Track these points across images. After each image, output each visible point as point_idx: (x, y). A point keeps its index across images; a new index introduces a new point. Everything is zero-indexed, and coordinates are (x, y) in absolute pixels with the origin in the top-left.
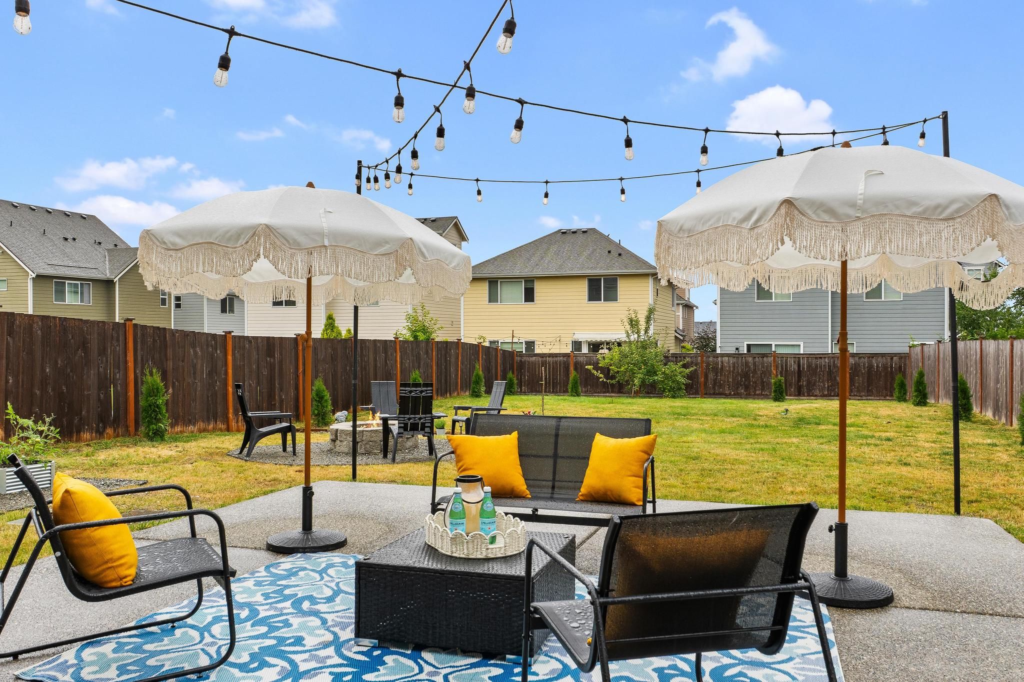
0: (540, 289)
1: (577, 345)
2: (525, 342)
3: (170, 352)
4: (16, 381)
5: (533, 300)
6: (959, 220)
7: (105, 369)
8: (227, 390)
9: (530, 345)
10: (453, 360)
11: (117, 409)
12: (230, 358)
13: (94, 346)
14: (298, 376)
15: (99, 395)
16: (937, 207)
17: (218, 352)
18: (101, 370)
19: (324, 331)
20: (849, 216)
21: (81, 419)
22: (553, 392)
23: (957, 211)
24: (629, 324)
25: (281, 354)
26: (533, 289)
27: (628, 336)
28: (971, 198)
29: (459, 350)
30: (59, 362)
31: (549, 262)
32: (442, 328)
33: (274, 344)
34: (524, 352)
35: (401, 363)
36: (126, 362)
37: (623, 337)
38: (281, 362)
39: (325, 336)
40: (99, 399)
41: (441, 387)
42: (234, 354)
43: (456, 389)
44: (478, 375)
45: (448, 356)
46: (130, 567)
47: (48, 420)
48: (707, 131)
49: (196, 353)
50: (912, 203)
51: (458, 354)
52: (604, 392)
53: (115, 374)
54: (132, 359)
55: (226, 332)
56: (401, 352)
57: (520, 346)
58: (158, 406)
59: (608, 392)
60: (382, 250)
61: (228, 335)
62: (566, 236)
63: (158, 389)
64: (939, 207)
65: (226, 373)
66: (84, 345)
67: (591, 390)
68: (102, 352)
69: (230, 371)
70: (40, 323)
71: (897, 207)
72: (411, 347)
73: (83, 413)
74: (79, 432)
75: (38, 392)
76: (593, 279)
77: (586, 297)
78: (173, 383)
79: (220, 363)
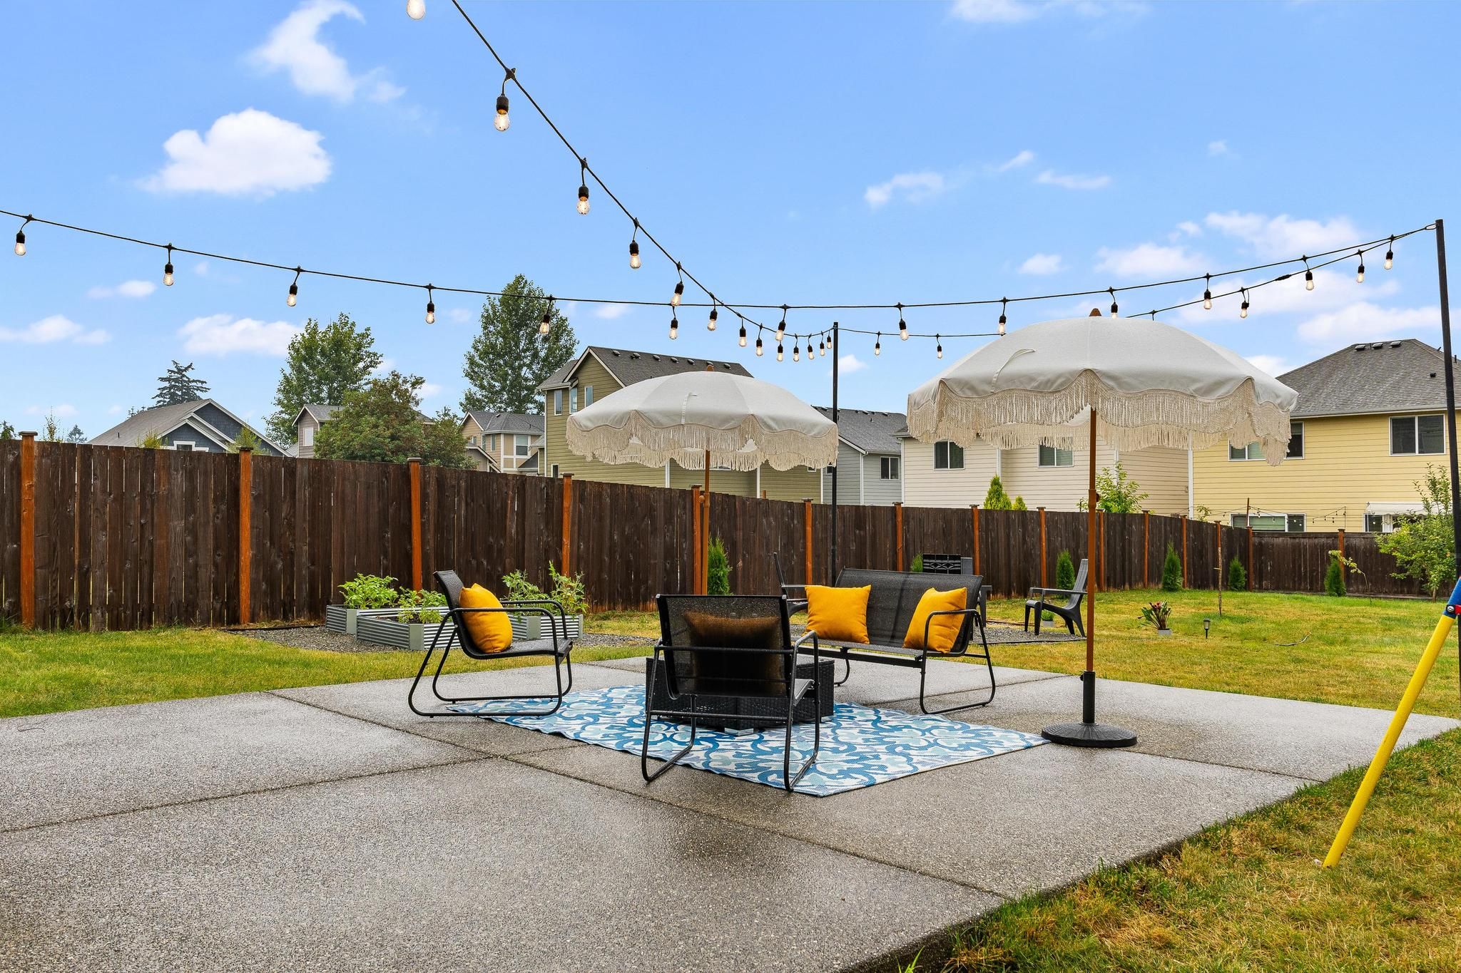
0: (1311, 437)
1: (1374, 522)
2: (1290, 517)
3: (739, 521)
4: (587, 548)
5: (1300, 454)
6: (1063, 392)
7: (672, 538)
8: (805, 565)
9: (1296, 520)
10: (1135, 539)
11: (683, 579)
12: (809, 529)
13: (660, 513)
14: (896, 553)
15: (666, 566)
16: (1048, 381)
17: (796, 522)
18: (667, 538)
19: (987, 500)
20: (985, 392)
21: (647, 588)
22: (1311, 590)
23: (1062, 385)
24: (1430, 489)
25: (874, 526)
26: (1300, 437)
27: (1428, 507)
28: (1072, 373)
29: (1145, 525)
30: (627, 529)
31: (1328, 395)
32: (1147, 496)
33: (865, 514)
34: (1286, 531)
35: (1049, 540)
36: (693, 532)
37: (1419, 509)
38: (874, 535)
39: (989, 507)
40: (665, 569)
41: (1115, 575)
42: (814, 526)
43: (1142, 579)
44: (1171, 560)
45: (1126, 533)
46: (501, 642)
47: (578, 577)
48: (1005, 301)
49: (769, 524)
50: (1032, 379)
51: (1144, 530)
52: (1396, 593)
53: (681, 544)
54: (699, 528)
55: (805, 501)
56: (1047, 526)
57: (1279, 522)
58: (719, 578)
59: (1402, 592)
60: (727, 426)
61: (807, 503)
62: (1363, 353)
63: (720, 560)
64: (1049, 382)
65: (805, 547)
66: (651, 512)
67: (1373, 588)
68: (669, 520)
69: (809, 544)
70: (609, 491)
71: (1021, 383)
72: (1064, 521)
73: (650, 582)
74: (645, 601)
75: (606, 559)
76: (1404, 419)
77: (1389, 448)
78: (744, 556)
79: (797, 535)
